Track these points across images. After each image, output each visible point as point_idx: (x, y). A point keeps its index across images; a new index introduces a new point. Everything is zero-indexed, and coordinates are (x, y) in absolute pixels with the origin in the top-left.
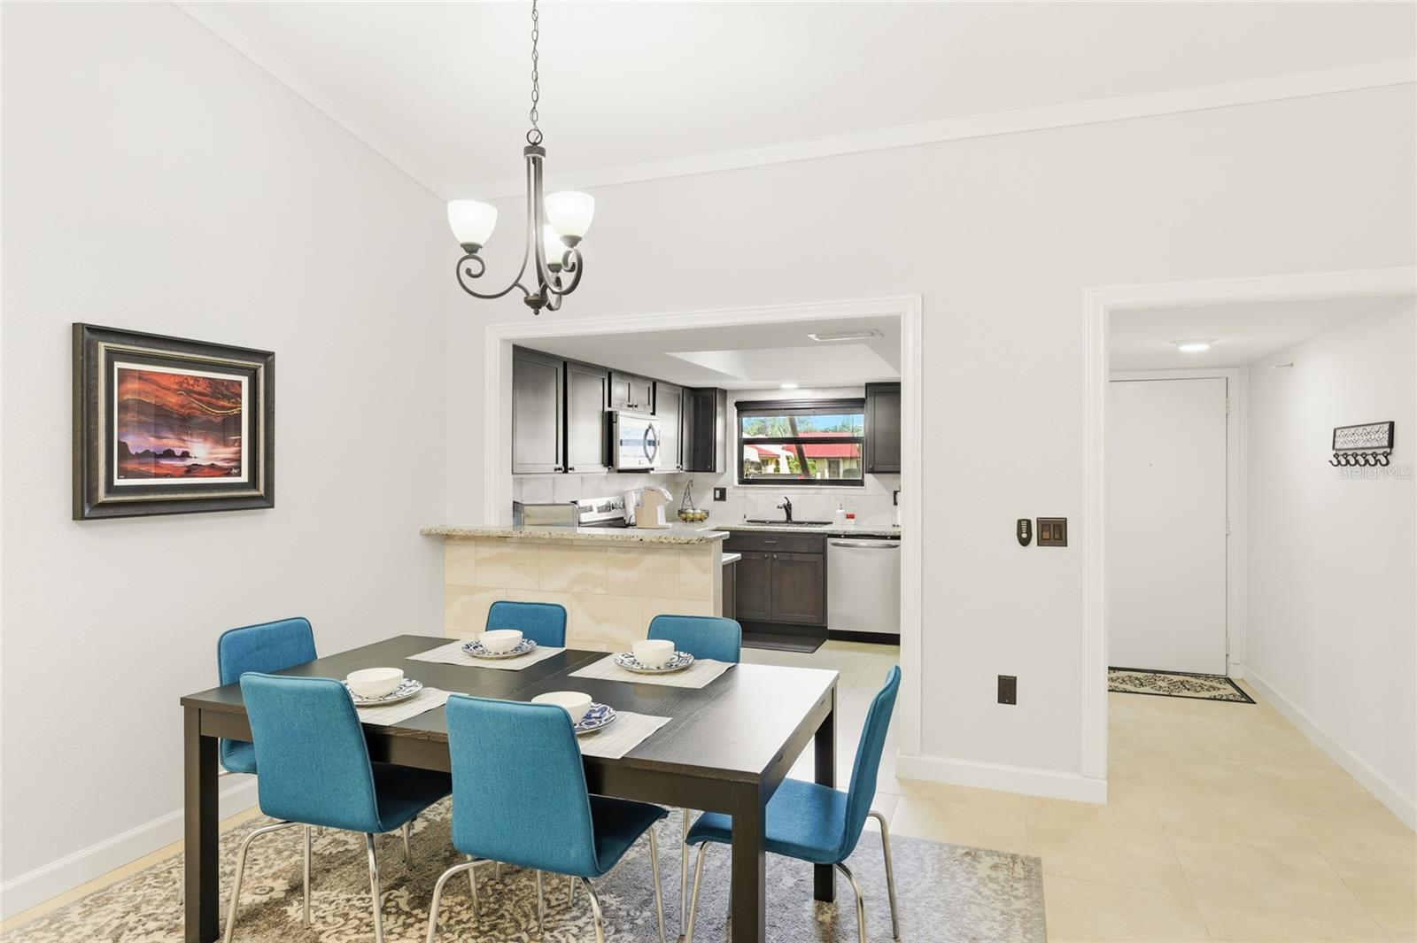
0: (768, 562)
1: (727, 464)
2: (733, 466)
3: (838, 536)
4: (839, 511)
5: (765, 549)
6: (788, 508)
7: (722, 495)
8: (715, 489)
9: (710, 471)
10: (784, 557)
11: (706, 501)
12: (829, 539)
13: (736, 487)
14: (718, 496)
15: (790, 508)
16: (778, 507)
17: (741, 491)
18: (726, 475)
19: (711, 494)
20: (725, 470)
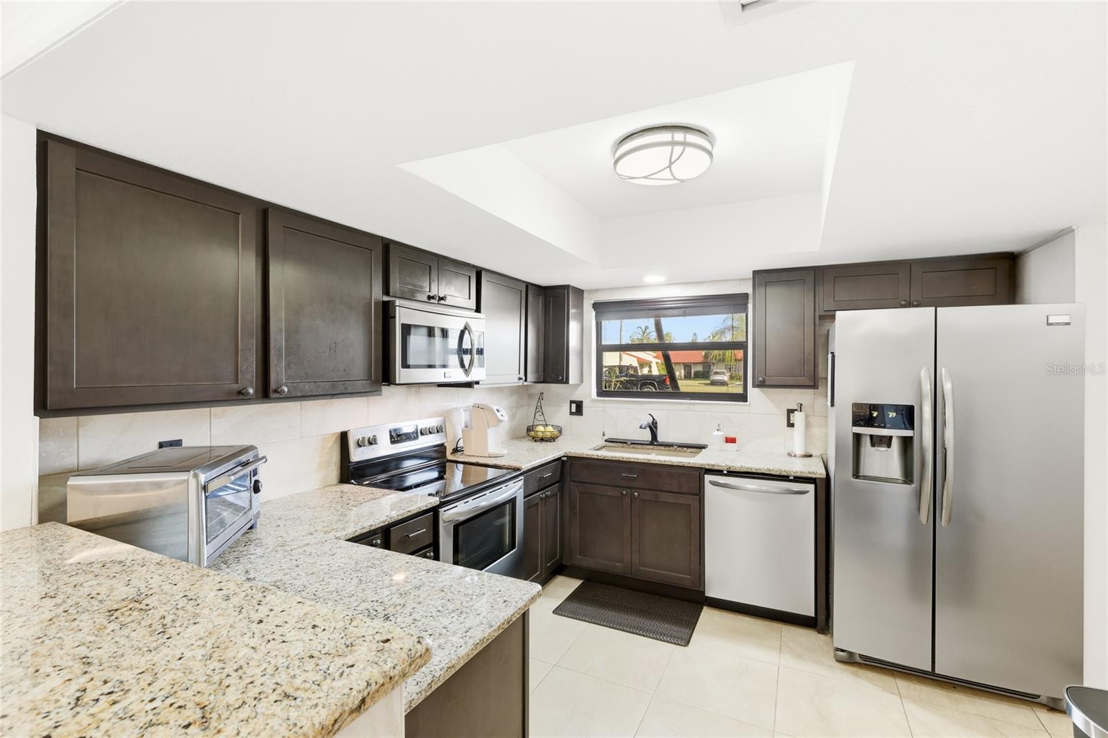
0: (628, 500)
1: (584, 374)
2: (591, 376)
3: (719, 472)
4: (716, 433)
5: (624, 483)
6: (653, 427)
7: (578, 408)
8: (572, 402)
9: (561, 382)
10: (648, 495)
11: (560, 415)
12: (706, 476)
13: (593, 401)
14: (574, 410)
15: (656, 427)
16: (641, 427)
17: (600, 405)
18: (582, 386)
19: (566, 408)
20: (582, 381)
